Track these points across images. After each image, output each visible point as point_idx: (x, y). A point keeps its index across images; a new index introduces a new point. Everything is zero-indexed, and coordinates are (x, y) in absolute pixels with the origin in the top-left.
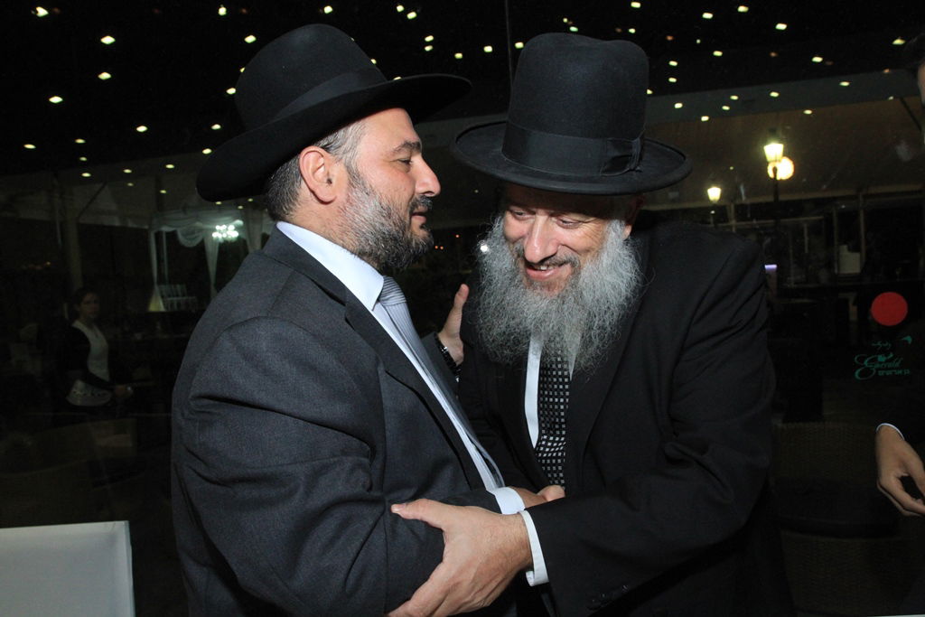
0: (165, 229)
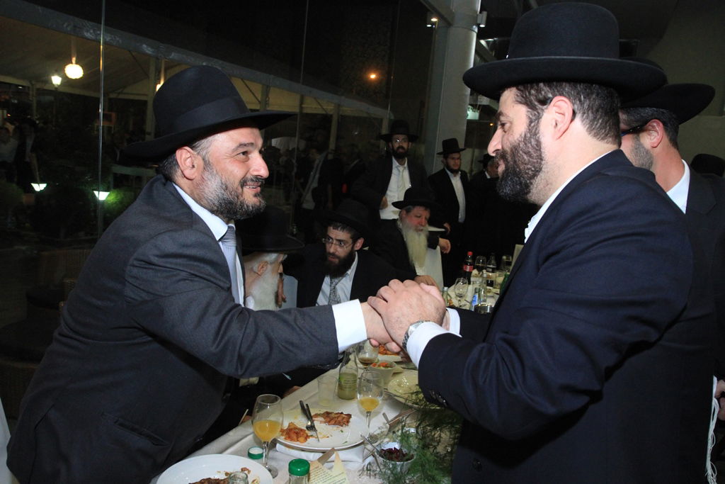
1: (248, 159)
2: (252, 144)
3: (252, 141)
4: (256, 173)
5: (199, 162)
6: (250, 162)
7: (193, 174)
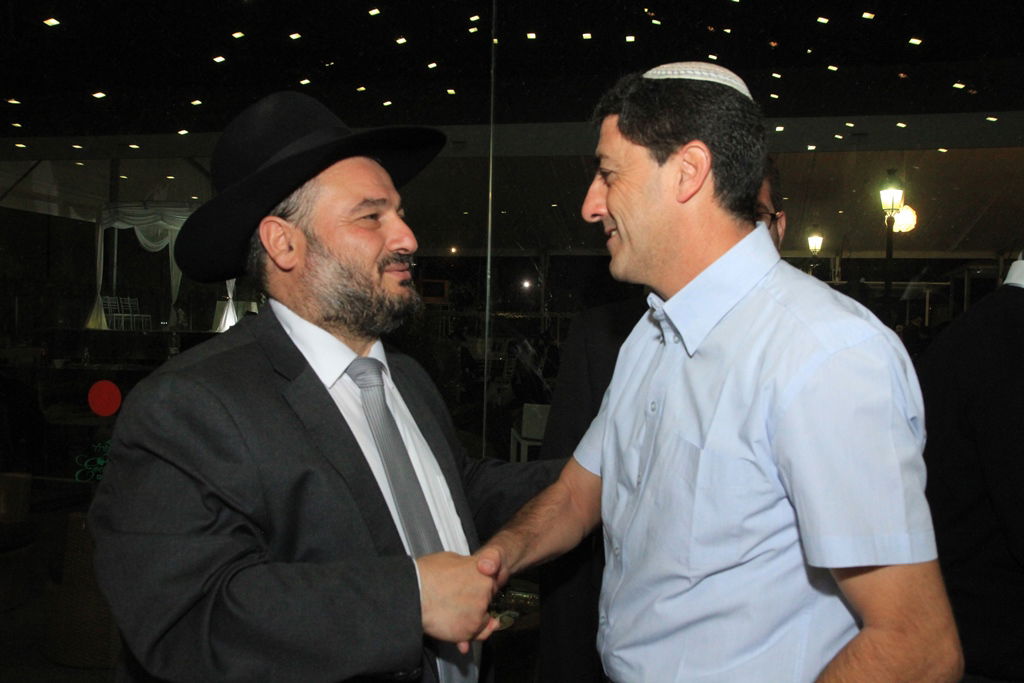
0: (119, 225)
1: (379, 225)
2: (384, 201)
3: (383, 195)
4: (396, 246)
5: (297, 240)
6: (382, 229)
7: (292, 260)
